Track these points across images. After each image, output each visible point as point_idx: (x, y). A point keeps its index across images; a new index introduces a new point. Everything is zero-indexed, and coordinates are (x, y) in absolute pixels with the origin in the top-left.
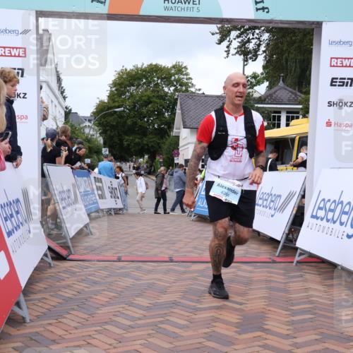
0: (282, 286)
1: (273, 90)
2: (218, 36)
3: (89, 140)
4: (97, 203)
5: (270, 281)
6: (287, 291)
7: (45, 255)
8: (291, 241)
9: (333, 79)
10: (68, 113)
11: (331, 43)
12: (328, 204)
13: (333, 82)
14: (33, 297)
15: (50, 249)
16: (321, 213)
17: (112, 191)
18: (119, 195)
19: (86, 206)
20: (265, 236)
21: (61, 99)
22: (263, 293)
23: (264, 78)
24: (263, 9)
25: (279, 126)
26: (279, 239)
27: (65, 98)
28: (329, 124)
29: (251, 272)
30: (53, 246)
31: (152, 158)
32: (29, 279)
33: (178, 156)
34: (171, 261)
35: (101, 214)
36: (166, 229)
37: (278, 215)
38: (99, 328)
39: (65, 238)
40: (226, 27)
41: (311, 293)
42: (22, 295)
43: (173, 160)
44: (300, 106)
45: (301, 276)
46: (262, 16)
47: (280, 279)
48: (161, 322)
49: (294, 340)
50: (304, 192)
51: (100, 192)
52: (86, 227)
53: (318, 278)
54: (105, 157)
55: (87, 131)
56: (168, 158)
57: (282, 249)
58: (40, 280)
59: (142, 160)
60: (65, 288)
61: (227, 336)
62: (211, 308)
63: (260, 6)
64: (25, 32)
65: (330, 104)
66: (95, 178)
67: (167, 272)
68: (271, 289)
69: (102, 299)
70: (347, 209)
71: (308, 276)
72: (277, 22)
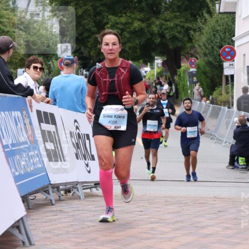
4: (44, 169)
18: (94, 152)
19: (17, 179)
31: (172, 65)
33: (232, 59)
35: (53, 196)
36: (205, 231)
43: (221, 68)
51: (50, 146)
52: (18, 228)
54: (67, 65)
56: (209, 63)
59: (148, 69)
66: (38, 112)
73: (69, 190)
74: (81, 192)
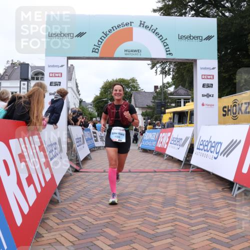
0: (184, 183)
1: (177, 89)
2: (150, 66)
3: (90, 114)
4: (94, 143)
5: (179, 181)
6: (186, 186)
7: (69, 169)
8: (188, 161)
9: (204, 84)
10: (81, 102)
11: (201, 69)
12: (205, 142)
13: (204, 86)
14: (63, 190)
15: (71, 166)
16: (201, 147)
17: (101, 138)
19: (88, 145)
20: (175, 159)
21: (78, 95)
22: (174, 187)
23: (173, 84)
24: (170, 54)
25: (180, 106)
26: (182, 160)
27: (79, 95)
28: (203, 105)
29: (169, 177)
30: (72, 165)
32: (61, 181)
34: (130, 172)
35: (96, 149)
37: (181, 148)
38: (94, 206)
39: (78, 160)
40: (154, 62)
41: (198, 186)
42: (57, 189)
44: (190, 97)
45: (193, 178)
46: (169, 57)
47: (183, 180)
48: (125, 202)
49: (190, 210)
50: (193, 136)
52: (89, 155)
53: (201, 179)
55: (90, 109)
57: (184, 165)
58: (67, 182)
60: (78, 186)
61: (158, 209)
62: (149, 195)
63: (168, 53)
64: (62, 66)
65: (203, 96)
67: (128, 177)
68: (178, 185)
69: (96, 191)
70: (213, 145)
71: (197, 178)
72: (176, 59)
73: (99, 148)
74: (102, 148)
